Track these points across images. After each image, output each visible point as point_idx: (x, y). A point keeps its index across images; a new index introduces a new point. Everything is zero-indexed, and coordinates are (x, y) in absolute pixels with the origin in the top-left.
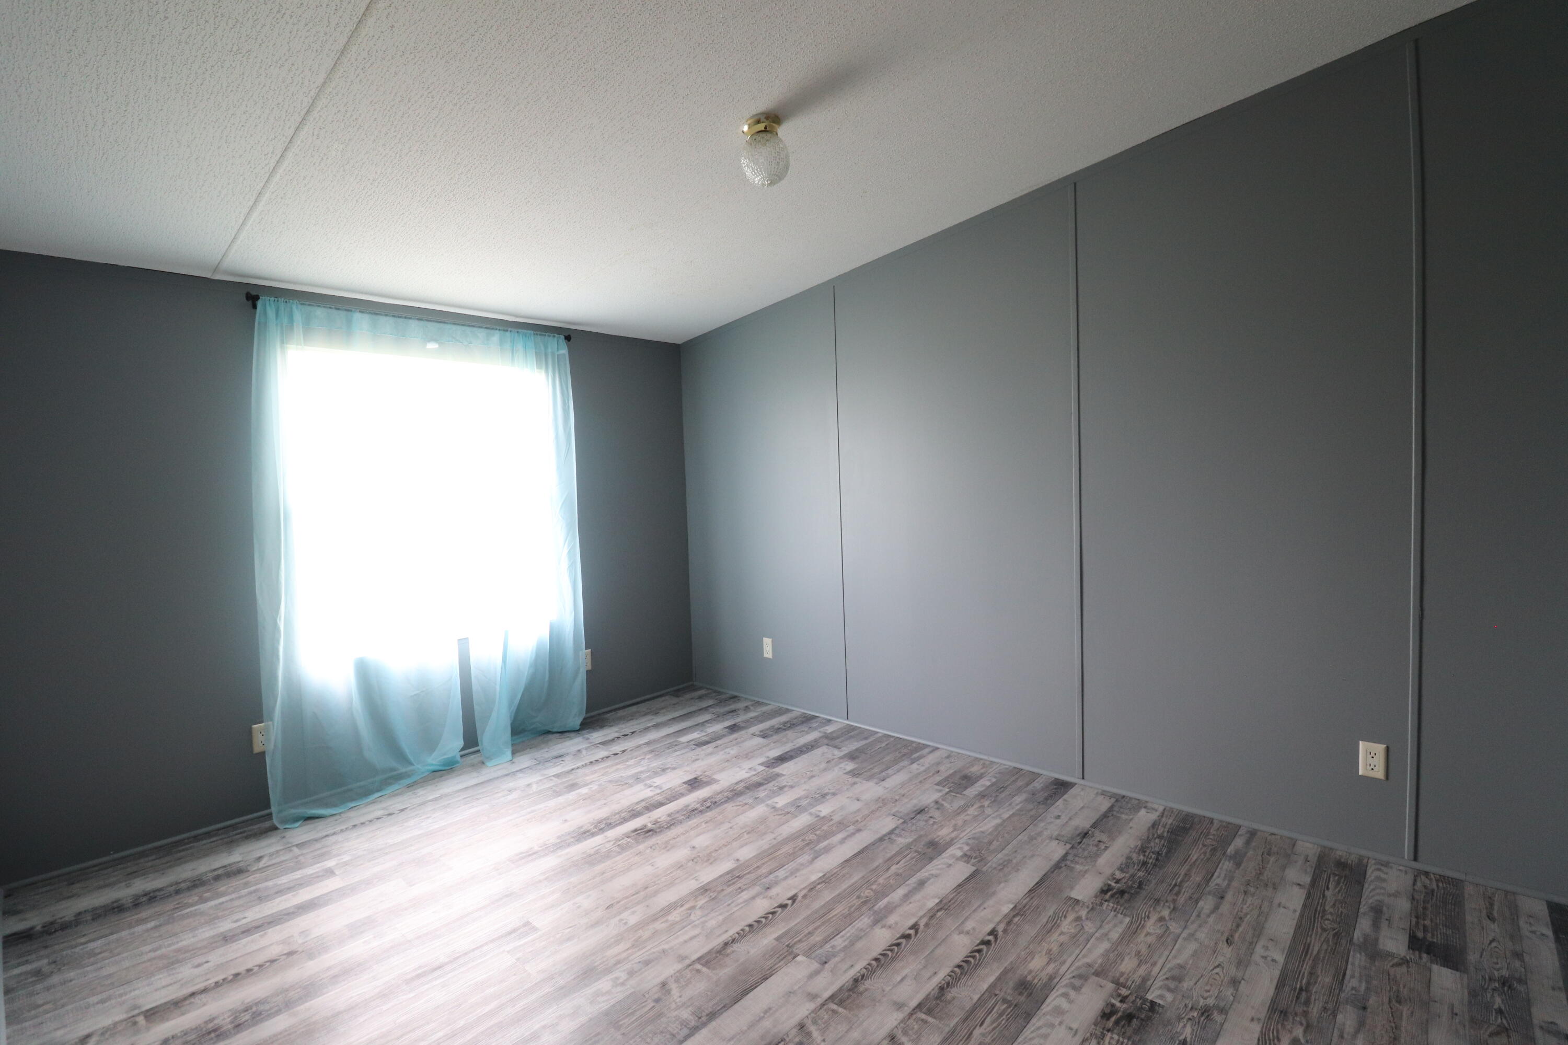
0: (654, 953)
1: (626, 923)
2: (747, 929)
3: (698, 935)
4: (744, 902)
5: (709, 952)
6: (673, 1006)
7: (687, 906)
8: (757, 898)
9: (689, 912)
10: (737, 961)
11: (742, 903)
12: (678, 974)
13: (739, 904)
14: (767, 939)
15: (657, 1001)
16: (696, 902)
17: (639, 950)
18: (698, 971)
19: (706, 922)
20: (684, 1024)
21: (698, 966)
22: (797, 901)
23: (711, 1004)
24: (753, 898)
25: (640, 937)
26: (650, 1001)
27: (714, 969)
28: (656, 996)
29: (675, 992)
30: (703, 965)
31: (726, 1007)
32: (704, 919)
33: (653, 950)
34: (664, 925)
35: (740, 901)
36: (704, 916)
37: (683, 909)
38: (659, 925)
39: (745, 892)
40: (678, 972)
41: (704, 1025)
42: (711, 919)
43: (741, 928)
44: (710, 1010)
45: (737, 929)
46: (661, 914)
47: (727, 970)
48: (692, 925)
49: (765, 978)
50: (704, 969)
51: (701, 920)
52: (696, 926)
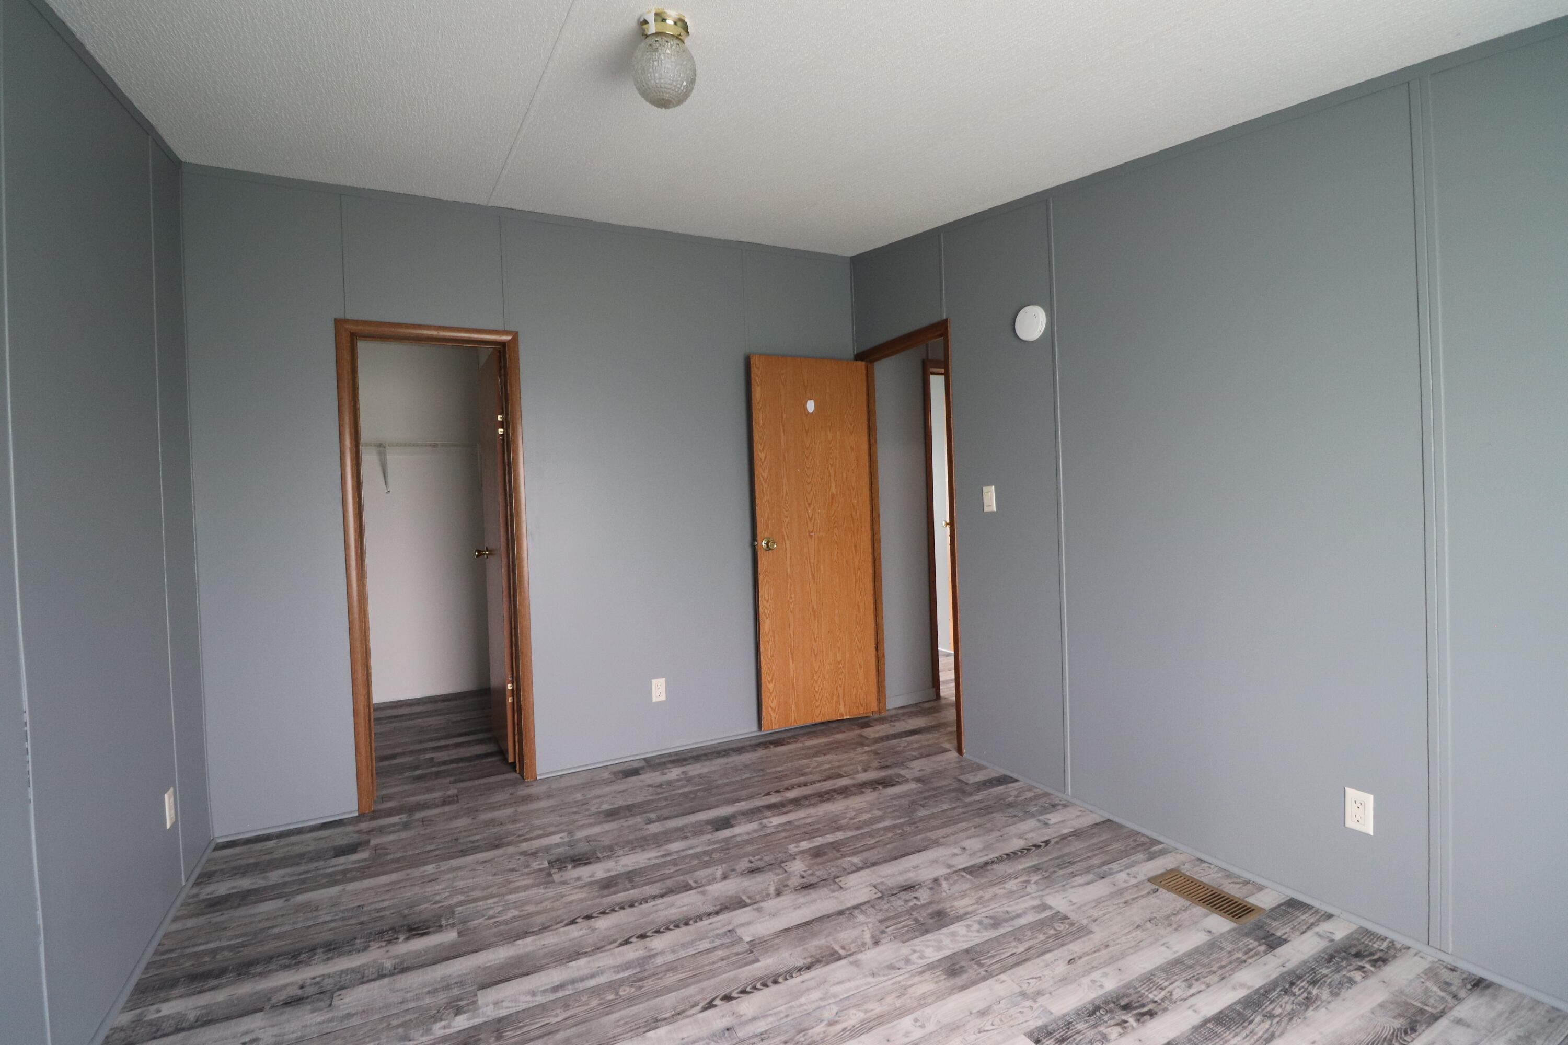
0: (884, 975)
1: (916, 1020)
2: (780, 980)
3: (834, 985)
4: (767, 1016)
5: (828, 963)
6: (870, 925)
7: (838, 1028)
8: (750, 1018)
9: (837, 1018)
10: (804, 949)
11: (771, 1015)
12: (862, 949)
13: (775, 1014)
14: (768, 963)
15: (883, 932)
16: (824, 1032)
17: (900, 982)
18: (843, 948)
19: (821, 999)
20: (864, 913)
21: (842, 952)
22: (708, 1000)
23: (839, 921)
24: (754, 1019)
25: (898, 997)
26: (890, 933)
27: (828, 947)
28: (884, 935)
29: (867, 937)
30: (836, 952)
31: (828, 916)
32: (822, 1004)
33: (885, 978)
34: (869, 1006)
35: (770, 1019)
36: (821, 1007)
37: (844, 1025)
38: (877, 1008)
39: (759, 1031)
40: (862, 952)
41: (848, 909)
42: (813, 1002)
43: (787, 982)
44: (841, 917)
45: (791, 982)
46: (871, 1024)
47: (816, 944)
48: (838, 999)
49: (787, 930)
50: (837, 948)
51: (826, 1003)
52: (834, 996)
